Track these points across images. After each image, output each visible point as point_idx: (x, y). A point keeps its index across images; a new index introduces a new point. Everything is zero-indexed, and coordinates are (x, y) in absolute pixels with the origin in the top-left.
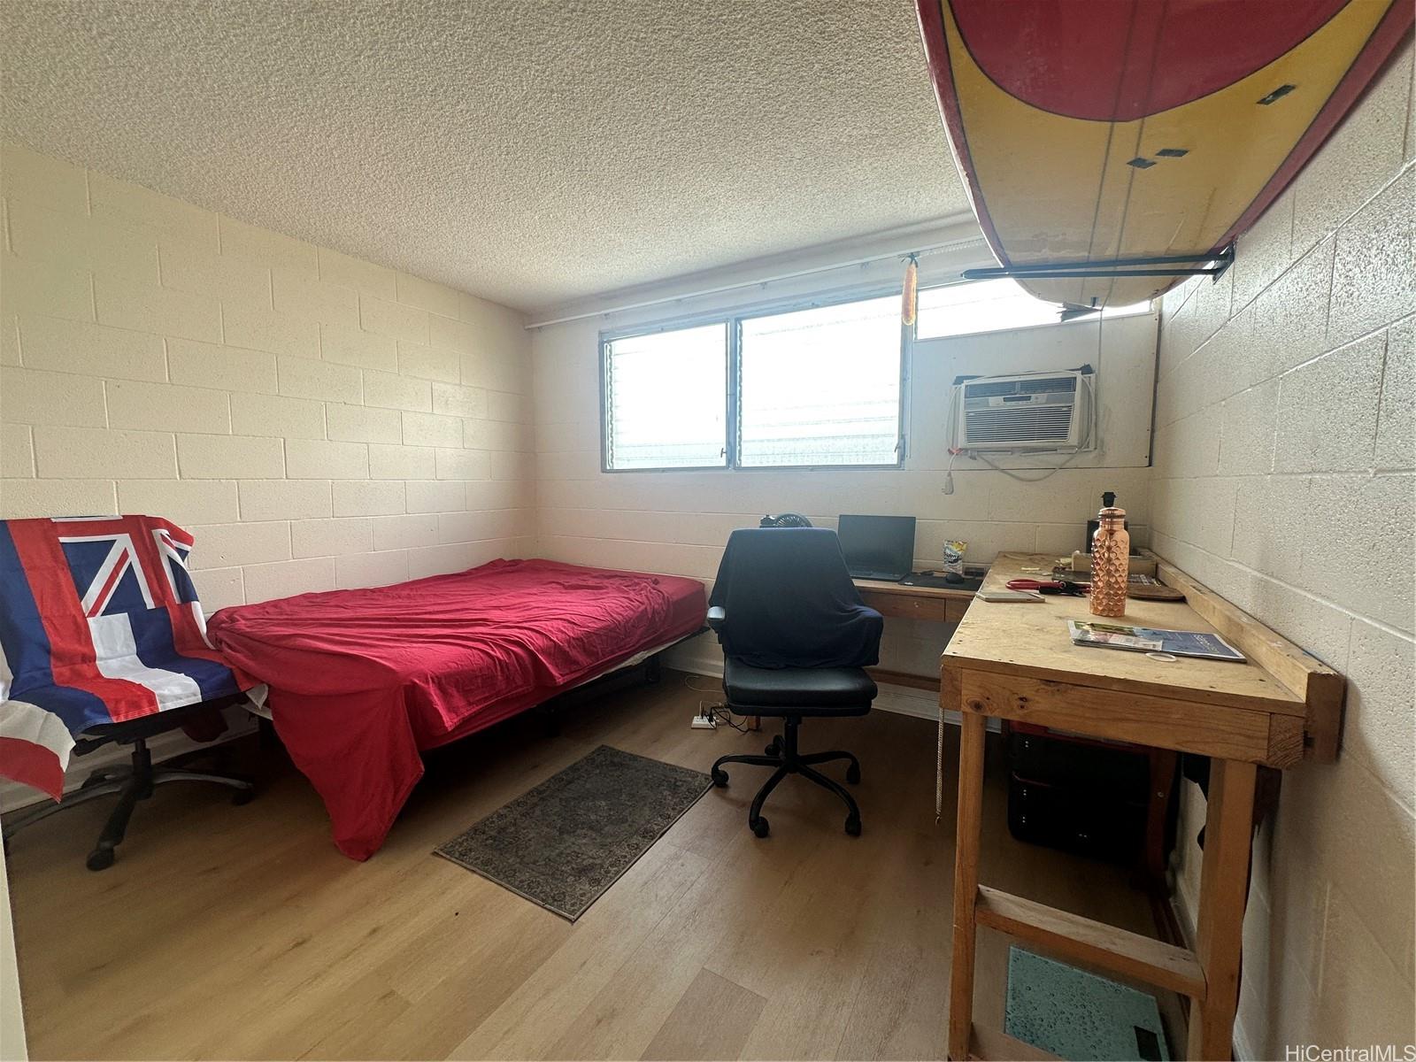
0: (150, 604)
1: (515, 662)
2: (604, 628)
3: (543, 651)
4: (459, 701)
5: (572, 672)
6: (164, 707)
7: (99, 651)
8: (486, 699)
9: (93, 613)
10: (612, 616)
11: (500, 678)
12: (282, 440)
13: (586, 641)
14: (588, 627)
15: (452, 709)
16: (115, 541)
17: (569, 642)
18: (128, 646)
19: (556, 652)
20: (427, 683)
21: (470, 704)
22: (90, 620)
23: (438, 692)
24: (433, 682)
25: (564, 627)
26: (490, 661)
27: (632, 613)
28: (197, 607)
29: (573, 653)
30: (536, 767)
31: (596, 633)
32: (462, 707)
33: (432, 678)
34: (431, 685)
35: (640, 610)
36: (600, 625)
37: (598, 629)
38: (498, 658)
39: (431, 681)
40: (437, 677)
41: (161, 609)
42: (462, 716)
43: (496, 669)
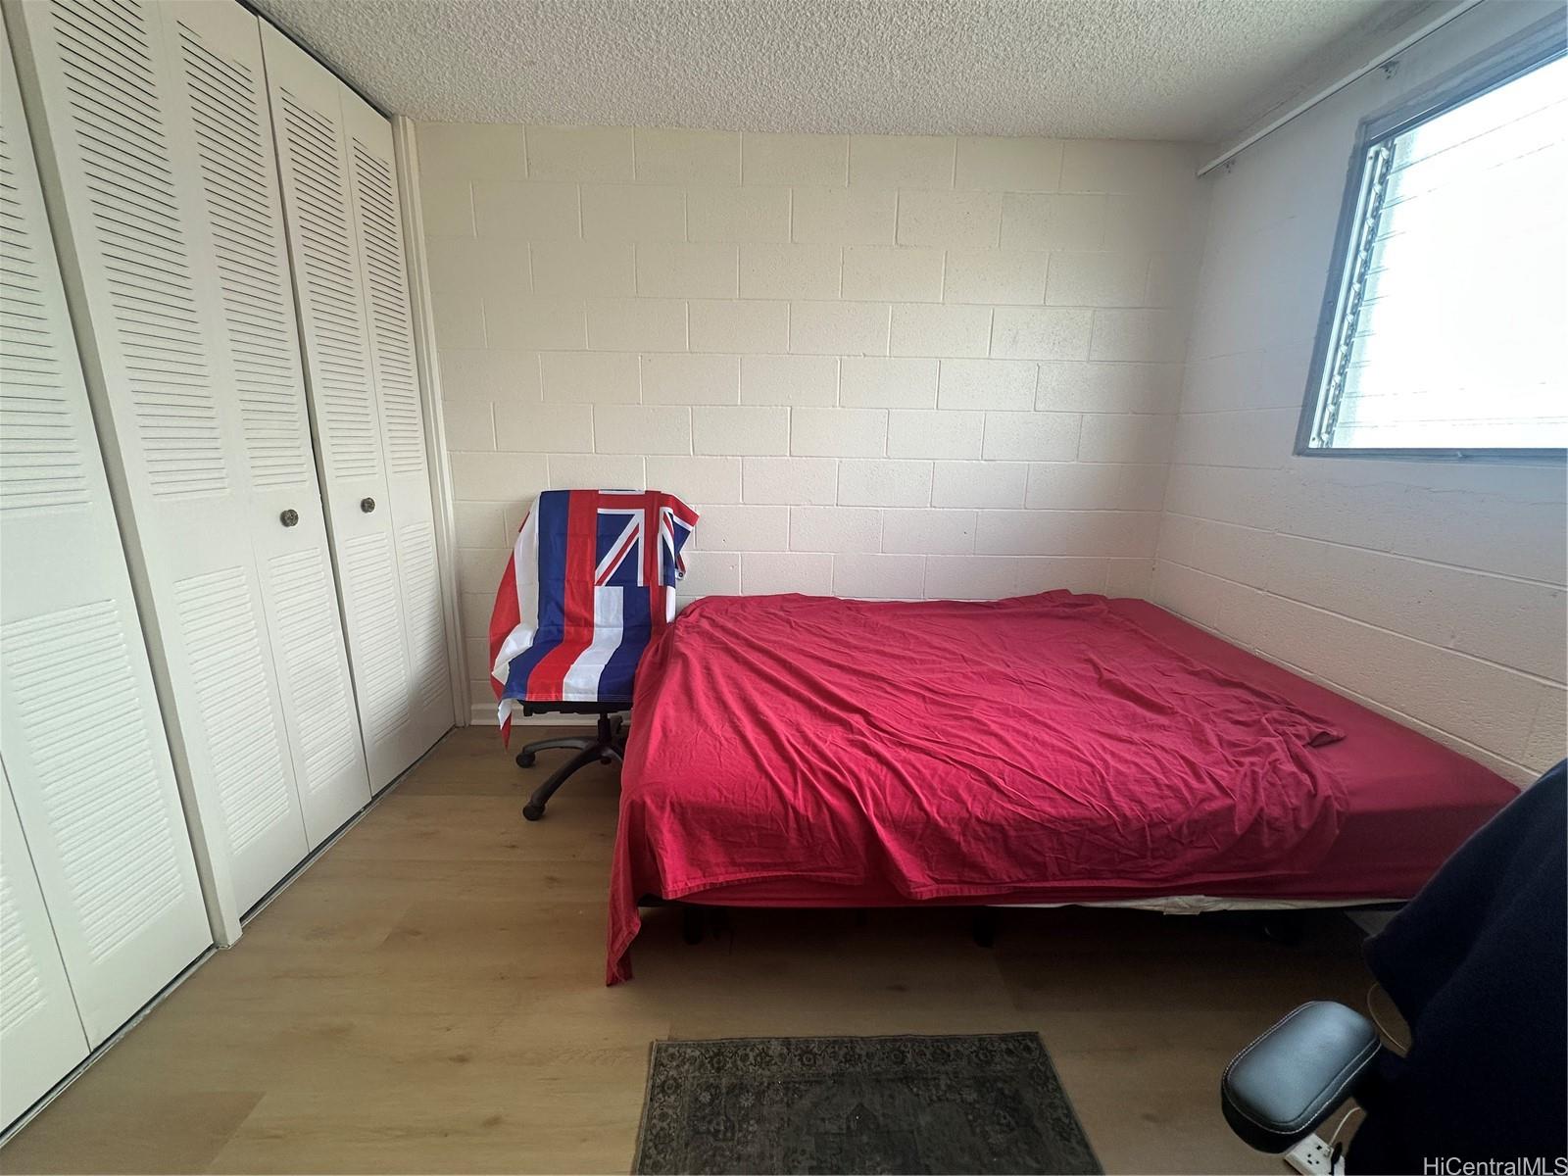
0: (640, 583)
1: (829, 824)
2: (1074, 821)
3: (895, 825)
4: (713, 854)
5: (961, 882)
6: (568, 697)
7: (597, 619)
8: (765, 867)
9: (600, 583)
10: (1109, 798)
11: (793, 842)
12: (789, 409)
13: (1012, 833)
14: (1031, 807)
15: (695, 860)
16: (633, 515)
17: (964, 824)
18: (618, 618)
19: (926, 836)
20: (662, 809)
21: (734, 863)
22: (597, 588)
23: (677, 827)
24: (673, 810)
25: (969, 788)
26: (779, 807)
27: (1178, 807)
28: (671, 592)
29: (968, 846)
30: (900, 989)
31: (1049, 827)
32: (718, 865)
33: (672, 804)
34: (666, 815)
35: (1209, 807)
36: (1066, 811)
37: (1053, 819)
38: (794, 808)
39: (668, 808)
40: (680, 804)
41: (646, 588)
42: (709, 880)
43: (787, 826)
